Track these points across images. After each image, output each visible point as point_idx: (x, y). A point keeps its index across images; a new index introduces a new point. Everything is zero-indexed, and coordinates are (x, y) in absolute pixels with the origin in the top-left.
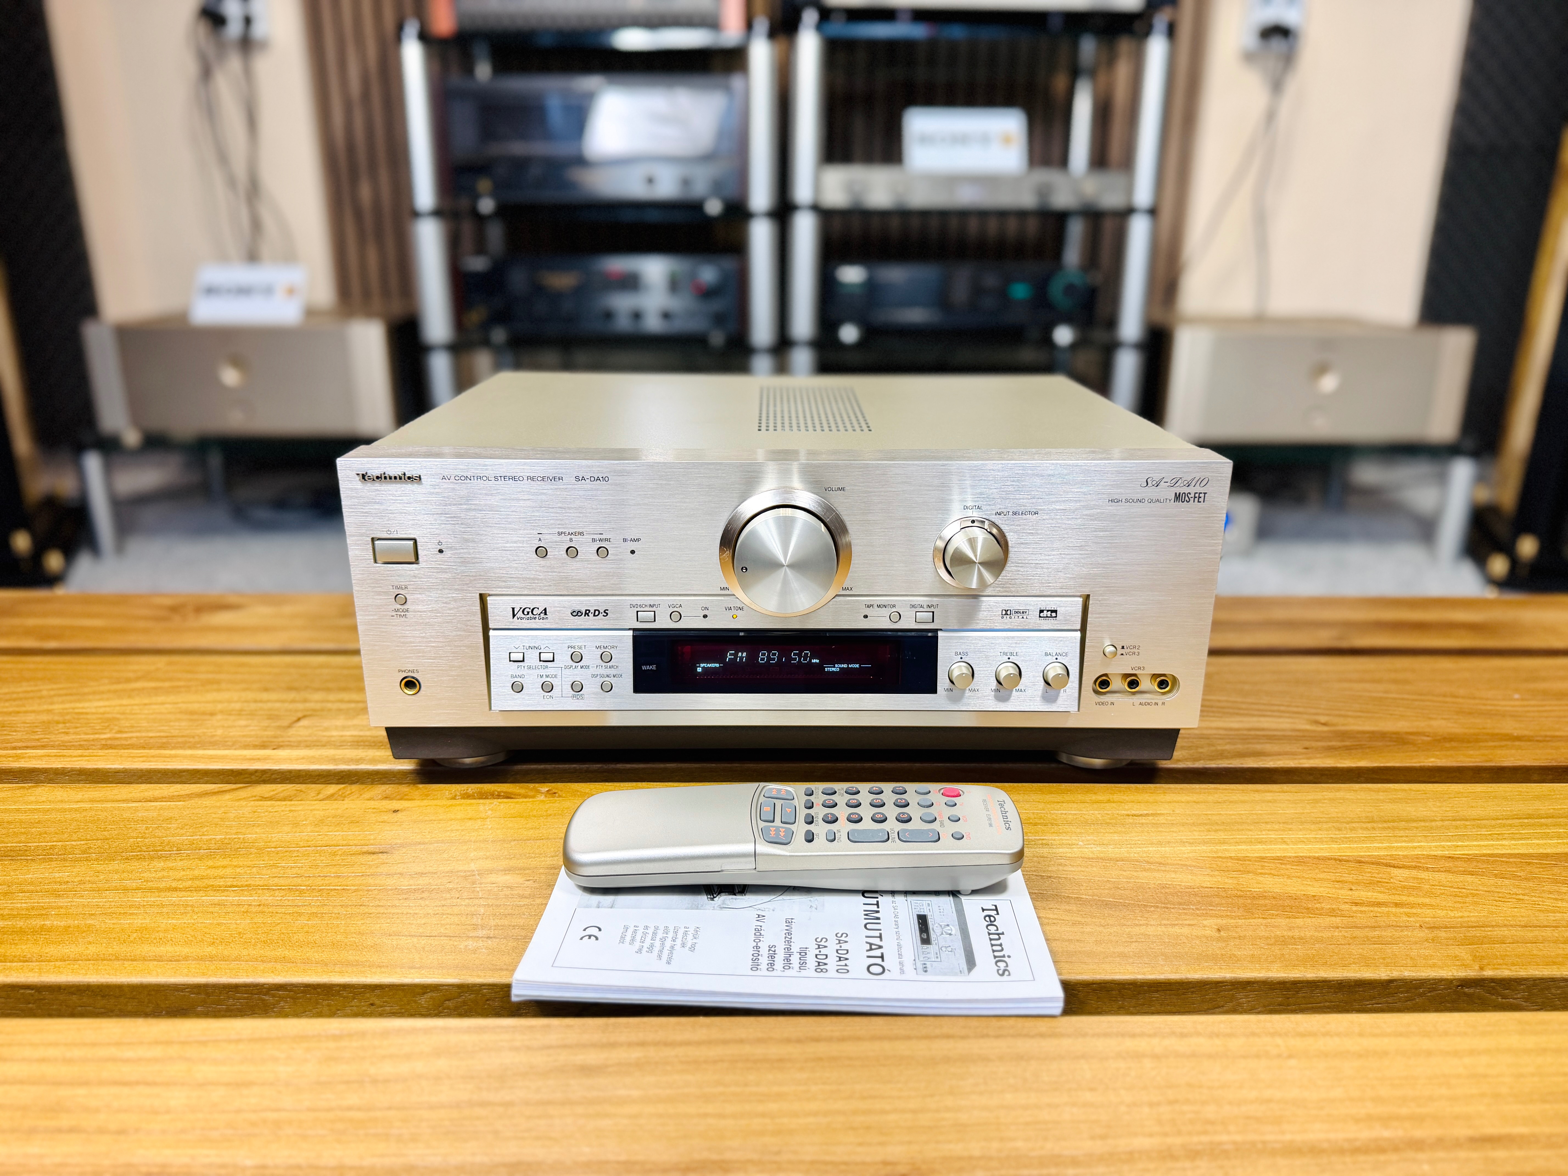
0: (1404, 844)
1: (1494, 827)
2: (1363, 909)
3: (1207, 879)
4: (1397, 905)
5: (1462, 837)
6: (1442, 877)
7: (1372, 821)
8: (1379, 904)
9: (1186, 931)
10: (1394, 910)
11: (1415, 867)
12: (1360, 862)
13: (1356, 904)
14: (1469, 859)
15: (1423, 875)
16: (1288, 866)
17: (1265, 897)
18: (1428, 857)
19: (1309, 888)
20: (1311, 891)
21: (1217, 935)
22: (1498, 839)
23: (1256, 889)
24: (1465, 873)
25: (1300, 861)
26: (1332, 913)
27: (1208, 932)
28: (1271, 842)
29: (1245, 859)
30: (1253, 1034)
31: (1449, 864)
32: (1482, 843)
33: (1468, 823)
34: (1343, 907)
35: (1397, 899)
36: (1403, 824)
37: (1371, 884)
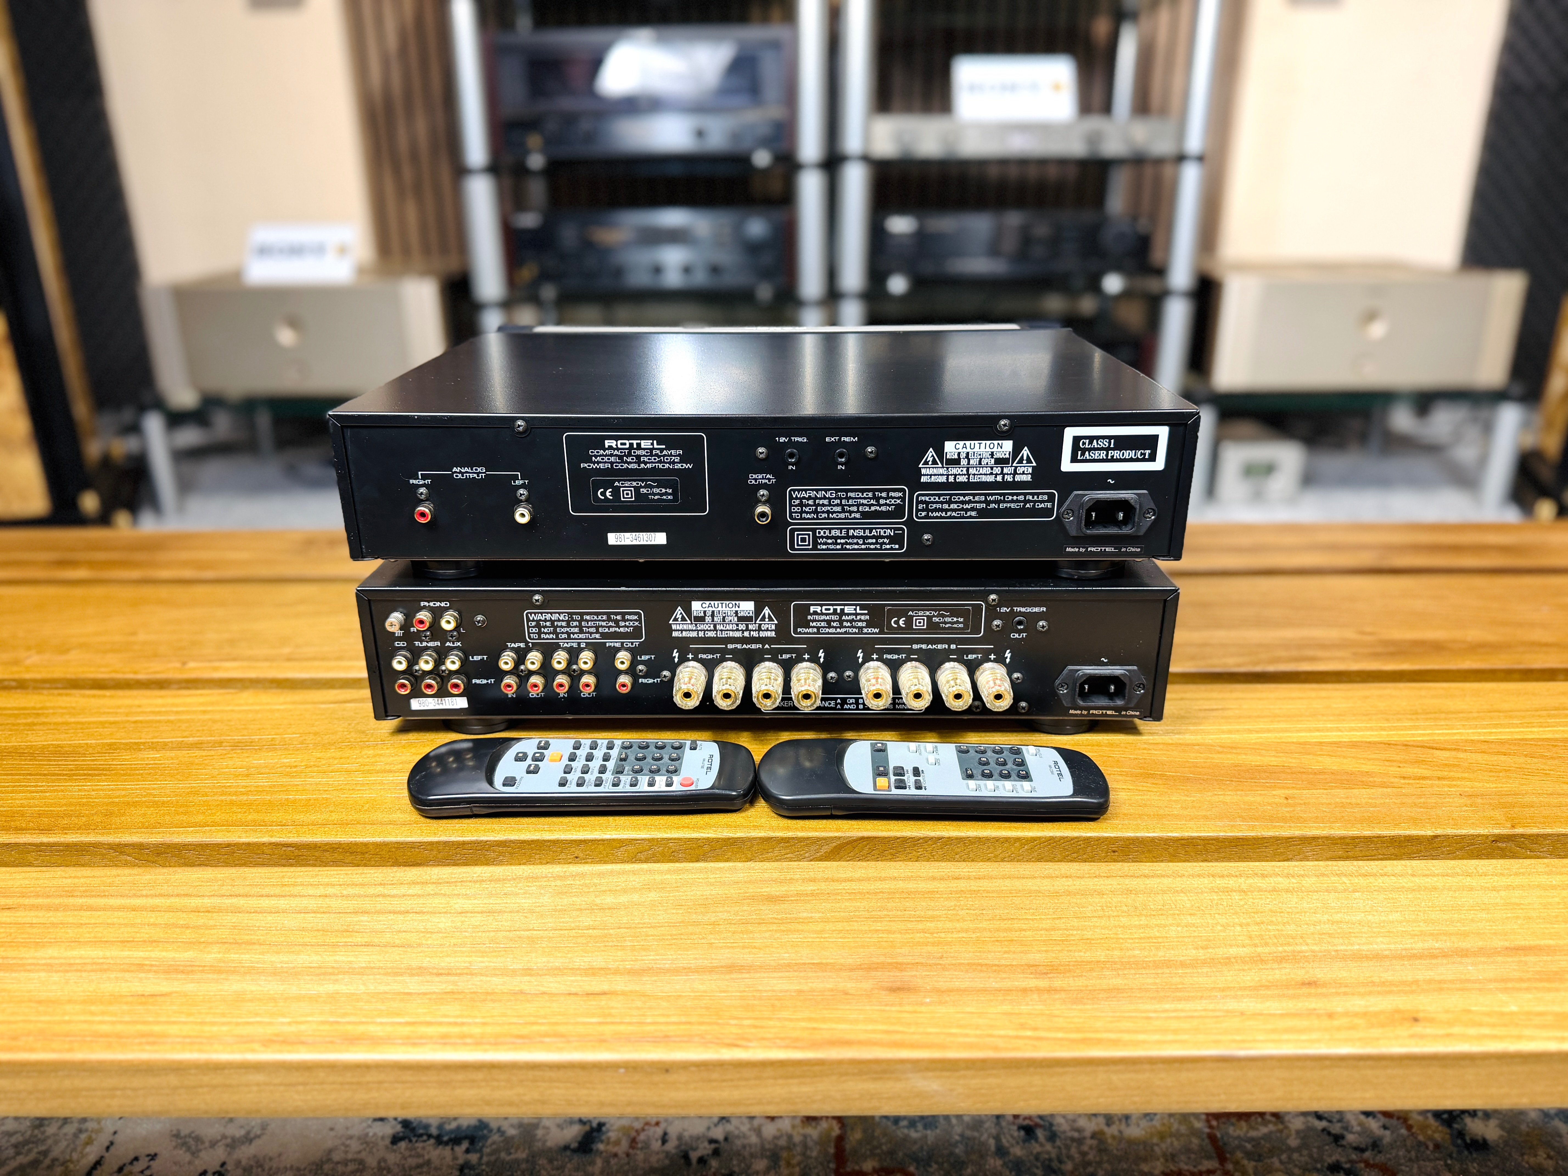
0: (1444, 731)
1: (1524, 717)
2: (1411, 781)
3: (1273, 759)
4: (1439, 778)
5: (1496, 726)
6: (1479, 757)
7: (1416, 713)
8: (1424, 778)
9: (1259, 799)
10: (1437, 782)
11: (1455, 749)
12: (1406, 745)
13: (1404, 778)
14: (1502, 743)
15: (1462, 755)
16: (1344, 749)
17: (1325, 773)
18: (1466, 741)
19: (1364, 766)
20: (1365, 768)
21: (1285, 802)
22: (1527, 727)
23: (1316, 767)
24: (1498, 753)
25: (1354, 745)
26: (1383, 785)
27: (1277, 800)
28: (1328, 730)
29: (1305, 743)
30: (1323, 875)
31: (1484, 747)
32: (1512, 730)
33: (1501, 714)
34: (1393, 780)
35: (1440, 774)
36: (1443, 716)
37: (1418, 762)
